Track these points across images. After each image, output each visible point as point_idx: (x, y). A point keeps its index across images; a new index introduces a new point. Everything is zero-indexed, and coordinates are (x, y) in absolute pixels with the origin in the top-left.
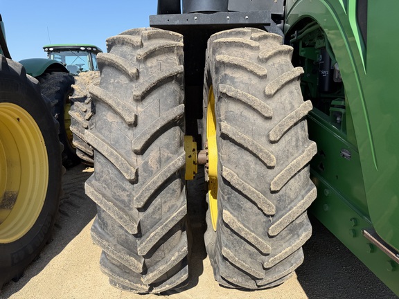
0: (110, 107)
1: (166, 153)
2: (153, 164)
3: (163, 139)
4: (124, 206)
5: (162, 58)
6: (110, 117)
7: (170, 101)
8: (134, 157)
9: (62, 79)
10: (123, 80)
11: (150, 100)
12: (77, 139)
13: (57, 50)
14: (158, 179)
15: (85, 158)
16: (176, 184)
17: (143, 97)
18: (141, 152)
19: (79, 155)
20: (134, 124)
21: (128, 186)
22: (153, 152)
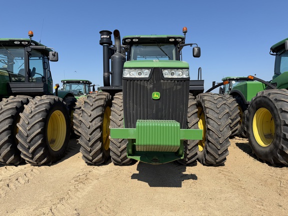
0: (85, 112)
1: (97, 123)
2: (93, 125)
3: (96, 119)
4: (87, 134)
5: (99, 101)
6: (85, 114)
7: (99, 111)
8: (89, 123)
9: (71, 100)
10: (89, 106)
11: (94, 111)
12: (75, 125)
13: (68, 82)
14: (94, 128)
15: (78, 134)
16: (99, 130)
17: (93, 110)
18: (91, 122)
19: (76, 132)
20: (90, 116)
21: (88, 129)
22: (94, 122)
